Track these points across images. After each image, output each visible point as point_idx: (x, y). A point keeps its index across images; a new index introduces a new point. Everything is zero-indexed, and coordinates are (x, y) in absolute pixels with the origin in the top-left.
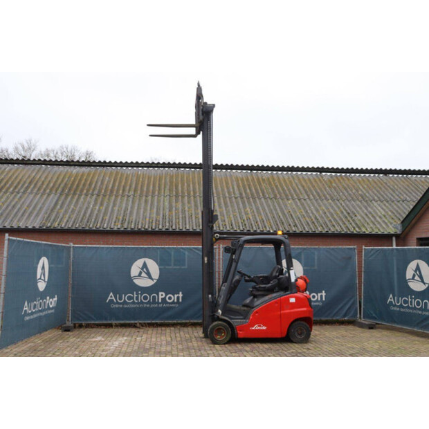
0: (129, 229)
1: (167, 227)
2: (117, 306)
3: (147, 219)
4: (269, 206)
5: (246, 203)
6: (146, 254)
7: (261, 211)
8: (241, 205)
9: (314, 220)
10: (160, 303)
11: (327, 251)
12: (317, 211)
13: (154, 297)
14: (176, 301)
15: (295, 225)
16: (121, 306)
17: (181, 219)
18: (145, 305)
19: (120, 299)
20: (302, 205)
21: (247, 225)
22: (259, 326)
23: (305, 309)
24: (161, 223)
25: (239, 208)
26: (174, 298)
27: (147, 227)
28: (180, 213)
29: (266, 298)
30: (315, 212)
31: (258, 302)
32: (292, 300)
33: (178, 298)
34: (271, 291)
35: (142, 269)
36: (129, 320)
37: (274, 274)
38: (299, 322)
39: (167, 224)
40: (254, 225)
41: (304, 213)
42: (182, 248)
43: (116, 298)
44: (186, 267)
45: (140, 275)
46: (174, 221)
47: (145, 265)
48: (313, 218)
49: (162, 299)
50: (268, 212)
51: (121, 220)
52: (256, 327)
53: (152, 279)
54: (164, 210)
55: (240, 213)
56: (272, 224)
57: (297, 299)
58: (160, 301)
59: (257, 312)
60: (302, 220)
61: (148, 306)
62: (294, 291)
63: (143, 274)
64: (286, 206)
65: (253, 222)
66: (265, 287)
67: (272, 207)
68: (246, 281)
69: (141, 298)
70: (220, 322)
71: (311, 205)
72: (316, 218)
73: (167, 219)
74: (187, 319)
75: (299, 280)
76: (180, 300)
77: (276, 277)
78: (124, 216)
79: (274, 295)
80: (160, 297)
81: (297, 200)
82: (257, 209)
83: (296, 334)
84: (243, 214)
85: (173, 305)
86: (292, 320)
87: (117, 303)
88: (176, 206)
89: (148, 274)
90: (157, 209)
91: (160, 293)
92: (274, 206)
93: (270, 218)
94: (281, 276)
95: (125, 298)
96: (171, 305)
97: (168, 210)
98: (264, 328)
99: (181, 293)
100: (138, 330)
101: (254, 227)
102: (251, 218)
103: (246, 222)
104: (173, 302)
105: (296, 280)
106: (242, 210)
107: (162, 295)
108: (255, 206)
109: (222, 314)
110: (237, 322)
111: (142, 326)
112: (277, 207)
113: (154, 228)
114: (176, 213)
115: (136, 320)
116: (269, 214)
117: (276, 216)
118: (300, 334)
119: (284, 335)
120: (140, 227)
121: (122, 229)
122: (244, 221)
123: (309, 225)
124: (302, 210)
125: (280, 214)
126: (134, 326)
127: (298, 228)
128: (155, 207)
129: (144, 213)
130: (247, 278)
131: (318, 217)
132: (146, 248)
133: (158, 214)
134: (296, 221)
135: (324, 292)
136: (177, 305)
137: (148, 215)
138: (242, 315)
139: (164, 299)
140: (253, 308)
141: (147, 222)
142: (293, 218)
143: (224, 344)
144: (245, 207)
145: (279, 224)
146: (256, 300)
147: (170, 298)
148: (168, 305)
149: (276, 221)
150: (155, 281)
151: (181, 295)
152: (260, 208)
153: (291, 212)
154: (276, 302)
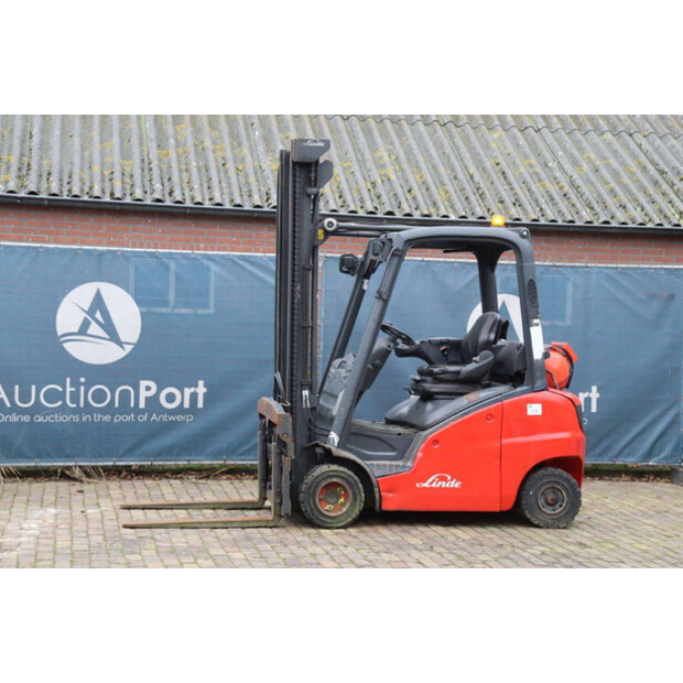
0: (44, 195)
1: (157, 195)
2: (14, 418)
3: (96, 169)
4: (439, 146)
5: (376, 134)
6: (102, 269)
7: (421, 159)
8: (362, 140)
9: (567, 188)
10: (142, 412)
11: (609, 278)
12: (575, 163)
13: (125, 394)
14: (187, 405)
15: (517, 203)
16: (26, 418)
17: (194, 171)
18: (97, 417)
19: (25, 397)
20: (532, 144)
21: (384, 198)
22: (442, 479)
23: (565, 435)
24: (138, 182)
25: (357, 150)
26: (183, 397)
27: (97, 192)
28: (192, 156)
29: (463, 401)
30: (567, 167)
31: (437, 413)
32: (535, 410)
33: (194, 397)
34: (473, 382)
35: (91, 312)
36: (49, 456)
37: (484, 336)
38: (551, 470)
39: (158, 186)
40: (402, 198)
41: (538, 169)
42: (209, 258)
43: (10, 395)
44: (211, 311)
45: (83, 330)
46: (176, 178)
47: (98, 303)
48: (564, 183)
49: (147, 398)
50: (437, 161)
51: (14, 168)
52: (431, 482)
53: (120, 344)
54: (141, 144)
55: (362, 163)
56: (454, 198)
57: (546, 405)
58: (142, 405)
59: (436, 441)
60: (534, 188)
61: (107, 418)
62: (539, 384)
63: (94, 329)
64: (487, 146)
65: (399, 191)
66: (458, 373)
67: (448, 150)
68: (401, 353)
69: (87, 396)
70: (334, 467)
71: (556, 146)
72: (572, 183)
73: (156, 173)
74: (217, 455)
75: (553, 354)
76: (200, 405)
77: (489, 345)
78: (22, 155)
79: (483, 394)
80: (143, 394)
81: (516, 131)
82: (409, 153)
83: (541, 501)
84: (370, 164)
85: (180, 418)
86: (531, 464)
87: (15, 409)
88: (176, 134)
89: (109, 328)
90: (122, 140)
91: (143, 384)
92: (455, 147)
93: (447, 181)
94: (501, 342)
95: (37, 395)
96: (172, 418)
97: (153, 145)
98: (455, 484)
99: (201, 383)
100: (78, 486)
101: (405, 206)
102: (393, 177)
103: (380, 189)
104: (180, 410)
105: (546, 355)
106: (368, 156)
107: (147, 388)
108: (402, 143)
109: (340, 445)
110: (379, 466)
111: (88, 475)
112: (463, 150)
113: (118, 195)
114: (178, 156)
115: (68, 457)
116: (441, 169)
117: (461, 175)
118: (551, 504)
119: (508, 506)
120: (76, 191)
121: (22, 194)
122: (373, 184)
123: (555, 204)
124: (533, 161)
125: (472, 170)
126: (64, 475)
127: (525, 210)
128: (116, 134)
129: (83, 148)
130: (402, 346)
131: (579, 182)
132: (101, 254)
133: (126, 154)
134: (518, 190)
135: (594, 388)
136: (189, 418)
137: (97, 158)
138: (394, 449)
139: (153, 402)
140: (424, 429)
141: (97, 179)
142: (509, 184)
143: (344, 527)
144: (373, 147)
145: (473, 199)
146: (429, 406)
147: (171, 398)
148: (165, 417)
149: (462, 190)
150: (129, 348)
151: (201, 389)
152: (417, 152)
153: (504, 165)
154: (489, 415)
